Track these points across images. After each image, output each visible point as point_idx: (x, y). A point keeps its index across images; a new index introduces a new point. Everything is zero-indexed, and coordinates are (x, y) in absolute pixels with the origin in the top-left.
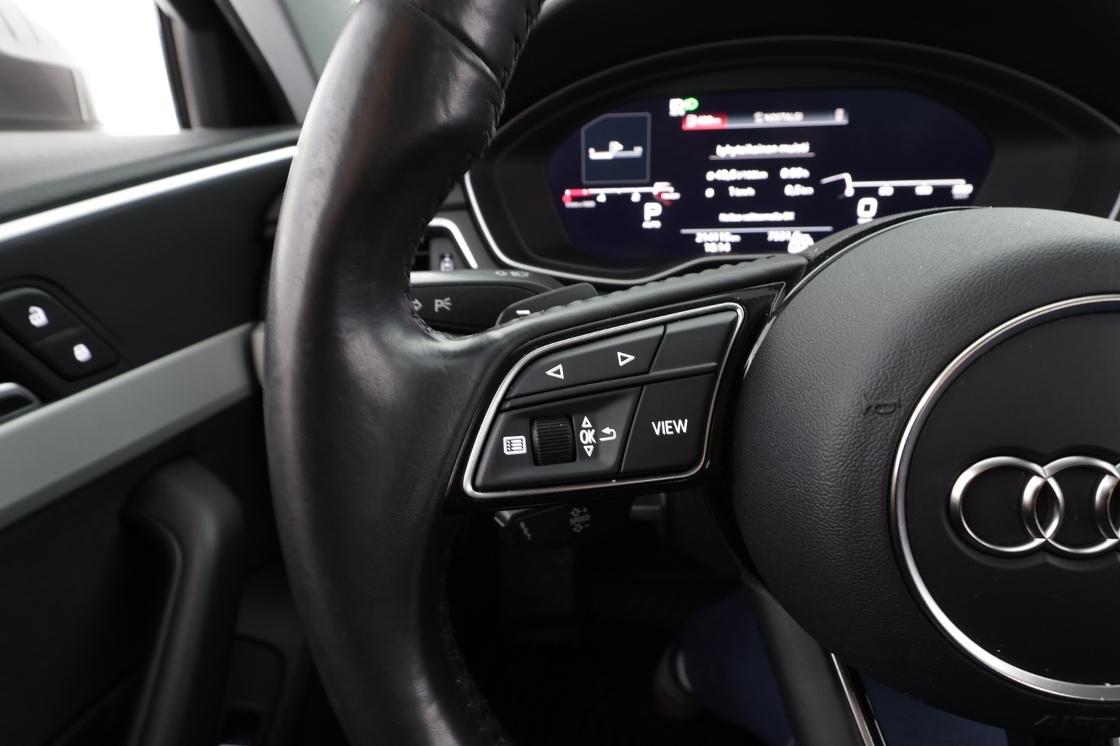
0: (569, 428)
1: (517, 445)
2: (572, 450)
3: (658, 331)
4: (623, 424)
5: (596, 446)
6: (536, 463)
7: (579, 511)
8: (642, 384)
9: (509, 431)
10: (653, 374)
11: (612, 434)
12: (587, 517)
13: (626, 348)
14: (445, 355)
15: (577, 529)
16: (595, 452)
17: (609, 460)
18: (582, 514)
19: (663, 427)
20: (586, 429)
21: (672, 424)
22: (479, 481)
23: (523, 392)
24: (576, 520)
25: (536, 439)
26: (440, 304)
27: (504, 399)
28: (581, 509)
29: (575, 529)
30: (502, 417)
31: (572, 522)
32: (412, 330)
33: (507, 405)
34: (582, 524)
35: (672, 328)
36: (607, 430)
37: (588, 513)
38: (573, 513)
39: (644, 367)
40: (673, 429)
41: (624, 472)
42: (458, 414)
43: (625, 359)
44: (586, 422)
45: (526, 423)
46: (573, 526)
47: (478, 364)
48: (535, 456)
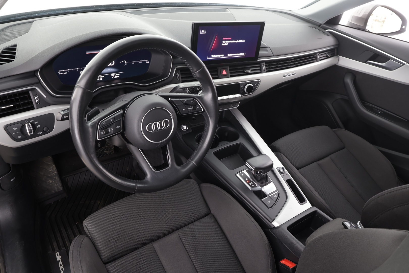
0: (107, 130)
1: (102, 133)
3: (114, 116)
4: (113, 128)
8: (114, 123)
10: (115, 121)
12: (100, 144)
13: (111, 118)
16: (111, 132)
17: (113, 132)
18: (99, 144)
19: (117, 127)
22: (99, 138)
23: (101, 127)
25: (104, 132)
27: (99, 128)
30: (100, 130)
35: (116, 115)
36: (111, 129)
39: (113, 120)
43: (111, 120)
44: (109, 129)
45: (103, 130)
47: (95, 124)
48: (104, 134)
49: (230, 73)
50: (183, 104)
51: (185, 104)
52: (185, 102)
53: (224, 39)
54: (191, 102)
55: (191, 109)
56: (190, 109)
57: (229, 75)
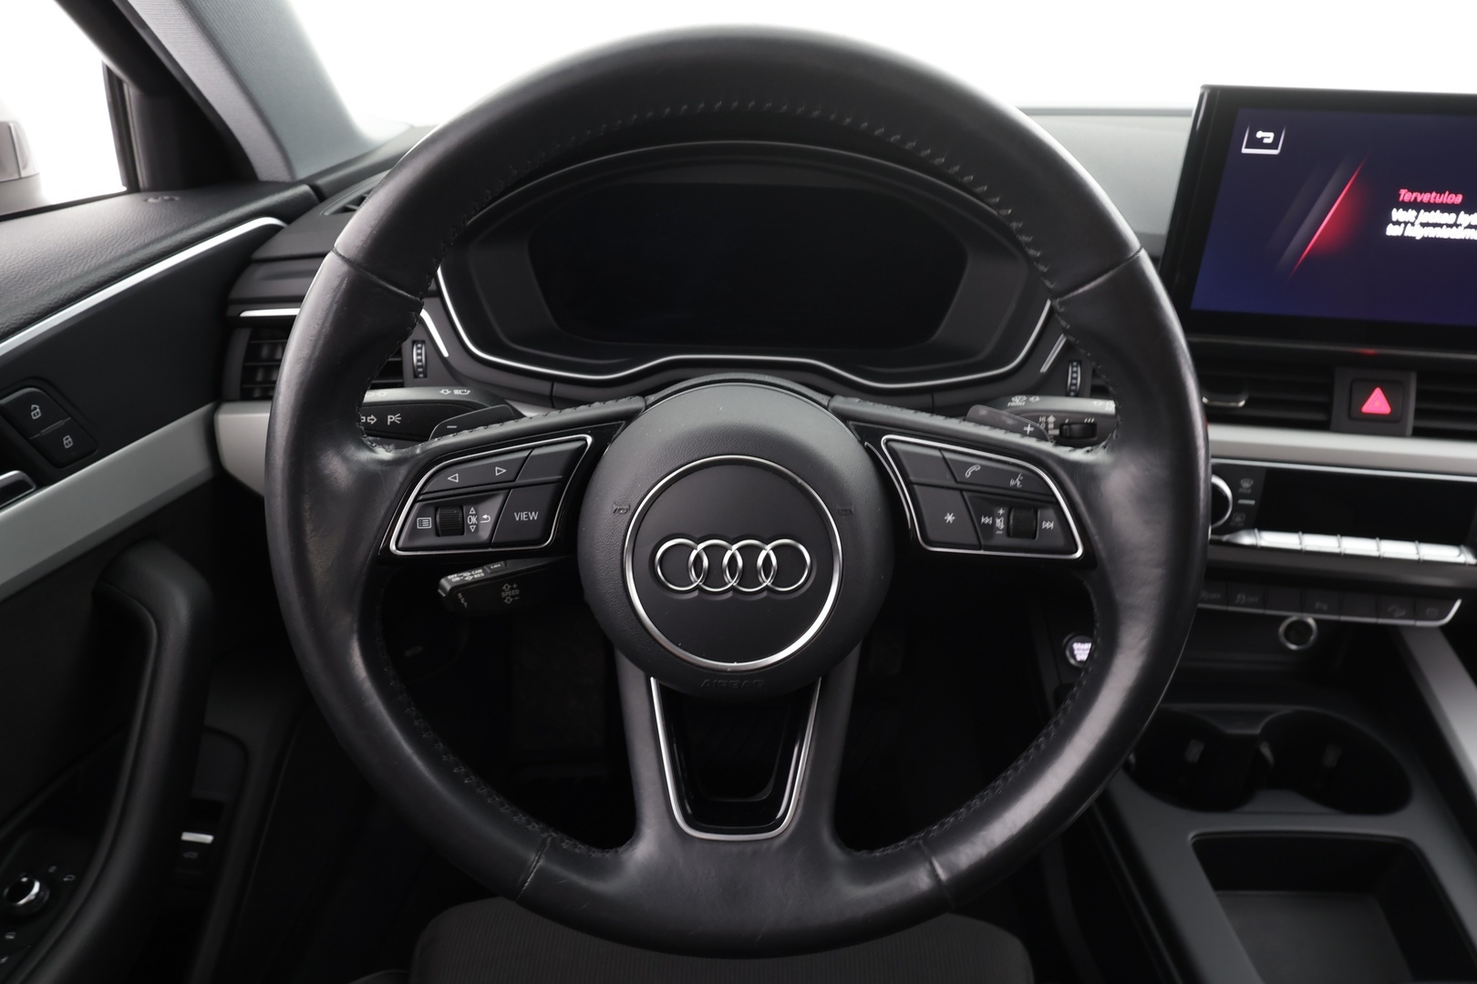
0: (461, 514)
1: (427, 523)
2: (460, 528)
3: (525, 454)
4: (495, 512)
5: (477, 525)
6: (438, 535)
7: (509, 587)
8: (510, 488)
9: (420, 514)
10: (518, 481)
11: (487, 519)
13: (501, 464)
14: (382, 462)
15: (508, 601)
16: (477, 530)
17: (485, 535)
18: (512, 589)
19: (522, 516)
20: (472, 515)
21: (527, 514)
22: (400, 544)
23: (431, 490)
24: (507, 593)
25: (438, 520)
26: (391, 419)
27: (419, 494)
28: (512, 585)
29: (506, 601)
30: (417, 505)
31: (503, 595)
32: (362, 445)
33: (421, 498)
34: (512, 597)
35: (536, 452)
36: (485, 517)
37: (517, 588)
38: (504, 588)
39: (511, 478)
40: (528, 517)
41: (494, 543)
42: (388, 502)
43: (500, 471)
44: (472, 511)
45: (432, 510)
46: (505, 598)
47: (403, 471)
48: (439, 530)
49: (1419, 413)
50: (952, 483)
51: (961, 488)
52: (968, 474)
53: (1405, 195)
54: (1012, 483)
55: (1000, 523)
56: (992, 527)
57: (1410, 422)
